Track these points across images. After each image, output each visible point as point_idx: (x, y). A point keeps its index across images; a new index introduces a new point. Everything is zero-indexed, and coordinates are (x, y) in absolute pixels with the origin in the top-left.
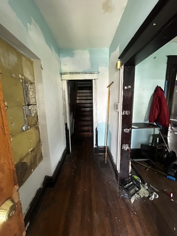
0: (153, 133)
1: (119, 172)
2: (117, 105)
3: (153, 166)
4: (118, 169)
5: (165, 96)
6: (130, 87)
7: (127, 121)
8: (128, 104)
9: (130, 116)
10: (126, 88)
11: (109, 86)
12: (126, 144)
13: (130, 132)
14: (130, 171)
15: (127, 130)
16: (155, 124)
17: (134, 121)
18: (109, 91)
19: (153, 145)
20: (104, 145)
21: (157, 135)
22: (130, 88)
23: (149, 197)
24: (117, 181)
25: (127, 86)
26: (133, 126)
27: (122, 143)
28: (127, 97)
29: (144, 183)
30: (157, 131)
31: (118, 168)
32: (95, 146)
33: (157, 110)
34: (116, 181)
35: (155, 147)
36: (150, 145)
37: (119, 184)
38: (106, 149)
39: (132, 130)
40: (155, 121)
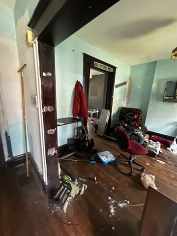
0: (77, 127)
1: (47, 184)
2: (35, 99)
3: (80, 157)
4: (45, 181)
5: (84, 91)
6: (50, 74)
7: (50, 120)
8: (49, 97)
9: (54, 112)
10: (44, 74)
11: (20, 71)
12: (51, 148)
13: (56, 132)
14: (60, 173)
15: (51, 131)
16: (78, 118)
17: (58, 117)
18: (22, 78)
19: (78, 138)
20: (23, 153)
21: (80, 127)
22: (49, 76)
23: (80, 191)
24: (46, 195)
25: (46, 72)
26: (58, 123)
27: (47, 149)
28: (47, 87)
29: (74, 181)
30: (80, 124)
31: (45, 179)
32: (7, 159)
33: (78, 104)
34: (44, 196)
35: (79, 139)
36: (76, 138)
37: (49, 198)
38: (27, 157)
39: (58, 127)
40: (78, 115)
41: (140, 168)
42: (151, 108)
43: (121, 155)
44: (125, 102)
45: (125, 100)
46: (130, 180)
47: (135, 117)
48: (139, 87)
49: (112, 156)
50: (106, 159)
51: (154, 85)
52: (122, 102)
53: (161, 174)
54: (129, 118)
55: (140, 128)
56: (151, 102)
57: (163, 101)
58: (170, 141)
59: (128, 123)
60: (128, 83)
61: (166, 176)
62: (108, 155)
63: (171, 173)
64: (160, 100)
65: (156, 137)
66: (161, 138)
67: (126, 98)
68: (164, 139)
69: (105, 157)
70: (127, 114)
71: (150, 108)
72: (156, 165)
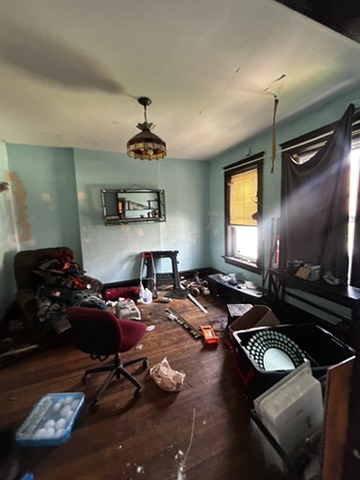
41: (137, 366)
42: (88, 241)
43: (87, 373)
44: (16, 236)
45: (13, 233)
46: (146, 407)
47: (66, 266)
48: (46, 197)
49: (69, 398)
50: (62, 422)
51: (81, 195)
52: (9, 239)
53: (165, 346)
54: (54, 274)
55: (89, 287)
56: (83, 229)
57: (106, 225)
58: (134, 288)
59: (57, 286)
60: (9, 187)
61: (170, 345)
62: (58, 405)
63: (171, 335)
64: (100, 224)
65: (114, 290)
66: (122, 290)
67: (15, 227)
68: (126, 289)
69: (52, 422)
70: (43, 267)
71: (85, 241)
72: (149, 339)
